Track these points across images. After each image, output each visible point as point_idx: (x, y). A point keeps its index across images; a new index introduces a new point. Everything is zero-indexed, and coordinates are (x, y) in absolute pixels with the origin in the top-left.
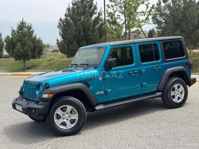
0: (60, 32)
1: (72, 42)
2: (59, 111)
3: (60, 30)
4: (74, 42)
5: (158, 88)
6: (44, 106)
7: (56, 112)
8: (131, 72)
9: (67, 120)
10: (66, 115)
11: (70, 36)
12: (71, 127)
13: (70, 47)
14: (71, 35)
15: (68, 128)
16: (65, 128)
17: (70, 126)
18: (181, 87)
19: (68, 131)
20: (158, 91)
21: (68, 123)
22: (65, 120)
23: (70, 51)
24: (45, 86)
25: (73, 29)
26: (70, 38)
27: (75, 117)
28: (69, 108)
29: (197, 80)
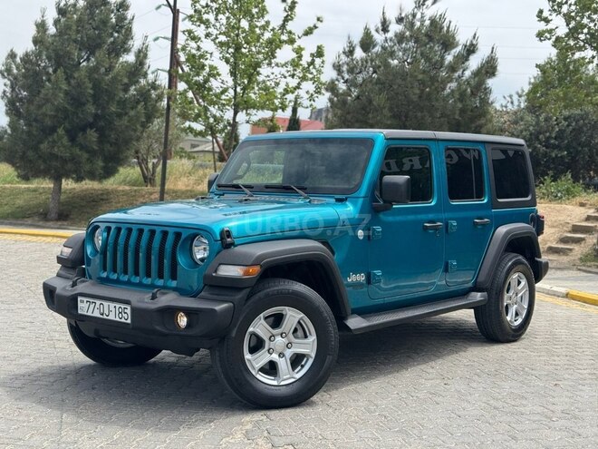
0: (4, 92)
1: (53, 130)
2: (259, 327)
3: (5, 85)
4: (61, 131)
5: (479, 280)
6: (231, 304)
7: (251, 329)
8: (428, 225)
9: (281, 355)
10: (279, 339)
11: (48, 109)
12: (293, 380)
13: (42, 146)
14: (49, 105)
15: (282, 383)
16: (275, 383)
17: (288, 377)
18: (524, 282)
19: (284, 391)
20: (476, 288)
21: (283, 365)
22: (275, 357)
23: (40, 157)
24: (222, 239)
25: (60, 89)
26: (45, 115)
27: (309, 346)
28: (293, 316)
29: (550, 265)
